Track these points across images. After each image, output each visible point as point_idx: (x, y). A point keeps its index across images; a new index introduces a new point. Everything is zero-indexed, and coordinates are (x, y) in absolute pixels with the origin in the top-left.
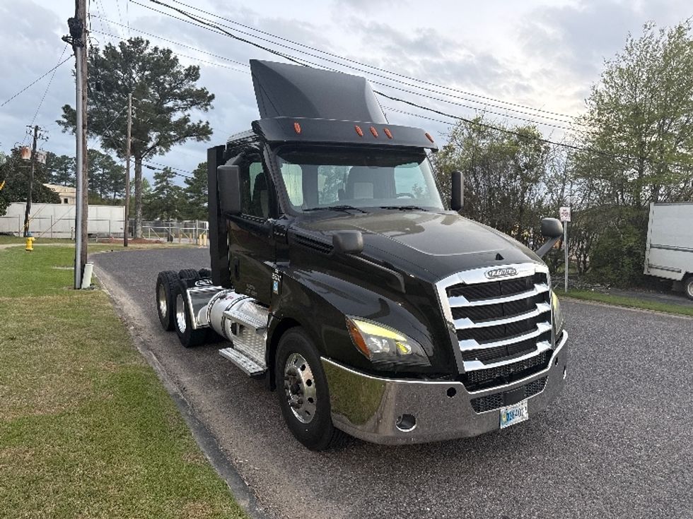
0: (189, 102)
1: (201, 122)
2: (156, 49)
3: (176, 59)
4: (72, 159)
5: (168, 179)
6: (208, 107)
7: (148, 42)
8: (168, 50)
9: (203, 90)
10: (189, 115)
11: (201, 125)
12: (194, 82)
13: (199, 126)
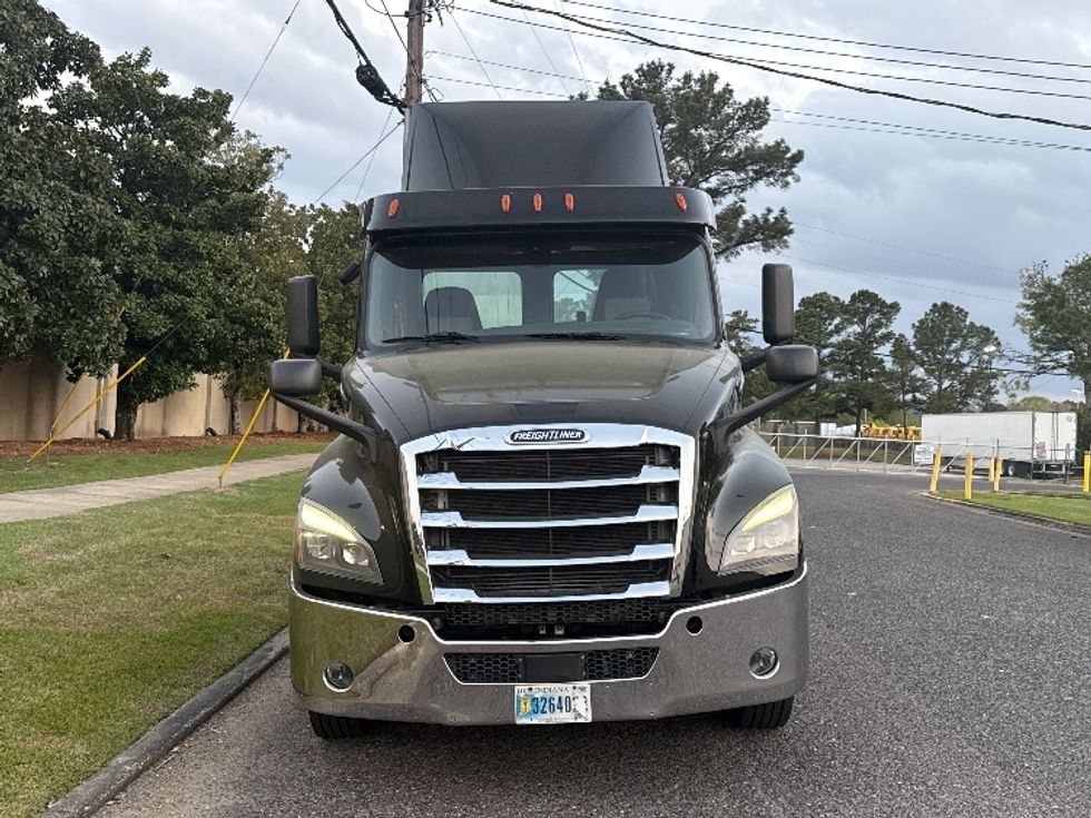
0: (751, 174)
1: (769, 211)
2: (688, 78)
3: (728, 91)
4: (578, 303)
5: (741, 334)
6: (789, 179)
7: (671, 67)
8: (711, 75)
9: (778, 144)
10: (743, 201)
11: (771, 218)
12: (757, 133)
13: (766, 220)
